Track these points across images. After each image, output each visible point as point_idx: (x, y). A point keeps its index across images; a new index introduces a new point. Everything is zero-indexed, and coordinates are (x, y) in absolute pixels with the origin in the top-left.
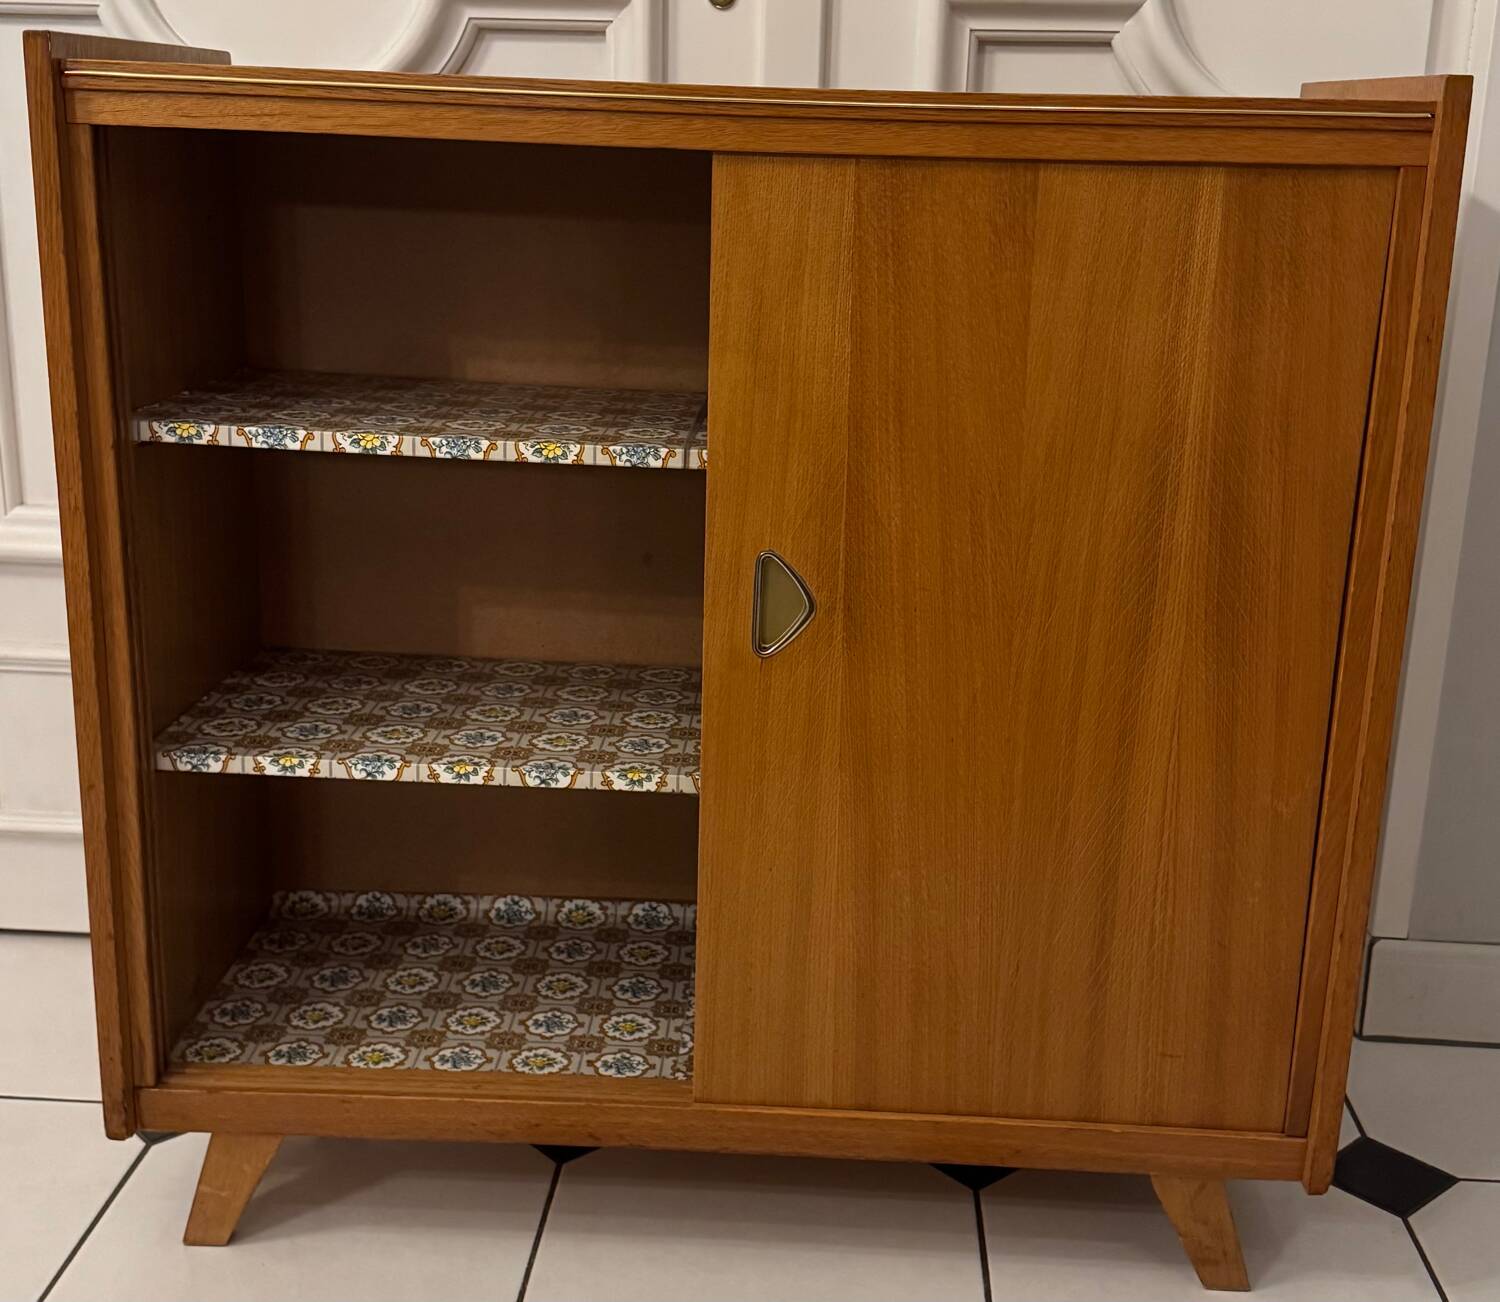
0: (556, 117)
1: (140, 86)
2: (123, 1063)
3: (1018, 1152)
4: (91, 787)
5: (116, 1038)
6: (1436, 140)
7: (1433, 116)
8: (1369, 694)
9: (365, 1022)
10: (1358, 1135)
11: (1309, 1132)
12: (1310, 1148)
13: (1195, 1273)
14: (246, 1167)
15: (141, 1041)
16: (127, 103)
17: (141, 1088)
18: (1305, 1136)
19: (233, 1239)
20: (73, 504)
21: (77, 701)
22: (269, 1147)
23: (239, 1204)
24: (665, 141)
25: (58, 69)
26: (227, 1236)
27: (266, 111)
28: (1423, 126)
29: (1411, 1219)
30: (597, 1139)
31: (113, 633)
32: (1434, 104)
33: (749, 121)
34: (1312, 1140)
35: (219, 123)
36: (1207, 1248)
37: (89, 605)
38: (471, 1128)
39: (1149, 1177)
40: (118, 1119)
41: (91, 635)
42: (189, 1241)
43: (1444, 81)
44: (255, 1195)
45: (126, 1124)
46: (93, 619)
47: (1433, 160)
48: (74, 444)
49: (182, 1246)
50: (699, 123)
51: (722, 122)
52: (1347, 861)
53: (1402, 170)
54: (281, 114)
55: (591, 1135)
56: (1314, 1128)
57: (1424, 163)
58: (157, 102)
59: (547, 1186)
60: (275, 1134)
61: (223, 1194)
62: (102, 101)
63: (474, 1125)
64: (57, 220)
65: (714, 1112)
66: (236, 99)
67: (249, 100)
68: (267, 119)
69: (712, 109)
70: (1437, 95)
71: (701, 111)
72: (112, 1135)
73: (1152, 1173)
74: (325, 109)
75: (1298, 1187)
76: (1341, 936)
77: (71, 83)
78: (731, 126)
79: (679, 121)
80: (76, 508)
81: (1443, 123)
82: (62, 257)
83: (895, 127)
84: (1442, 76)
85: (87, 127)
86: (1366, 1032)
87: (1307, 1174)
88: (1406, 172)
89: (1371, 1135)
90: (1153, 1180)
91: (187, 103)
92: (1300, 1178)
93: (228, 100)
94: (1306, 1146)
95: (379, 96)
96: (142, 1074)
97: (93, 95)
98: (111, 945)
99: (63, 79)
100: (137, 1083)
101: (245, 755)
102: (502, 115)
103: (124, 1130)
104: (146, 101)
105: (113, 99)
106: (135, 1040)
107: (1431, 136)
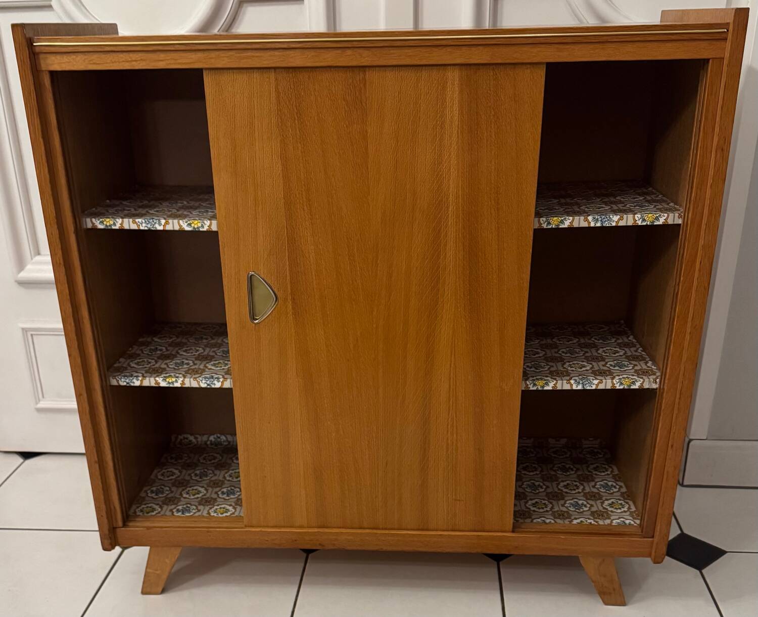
0: (277, 53)
1: (70, 49)
2: (108, 518)
3: (517, 547)
4: (80, 395)
5: (103, 507)
6: (728, 44)
7: (728, 30)
8: (688, 331)
9: (216, 495)
10: (679, 532)
11: (655, 536)
12: (655, 542)
13: (599, 598)
14: (167, 561)
15: (115, 508)
16: (65, 58)
17: (116, 528)
18: (653, 537)
19: (163, 591)
20: (58, 262)
21: (70, 356)
22: (177, 552)
23: (164, 577)
24: (332, 63)
25: (30, 42)
26: (160, 589)
27: (134, 59)
28: (724, 36)
29: (704, 571)
30: (323, 546)
31: (83, 322)
32: (728, 24)
33: (374, 50)
34: (656, 539)
35: (111, 66)
36: (606, 587)
37: (71, 310)
38: (267, 542)
39: (578, 557)
40: (107, 542)
41: (73, 324)
42: (144, 593)
43: (734, 10)
44: (173, 571)
45: (111, 544)
46: (73, 316)
47: (727, 55)
48: (56, 232)
49: (141, 596)
50: (349, 52)
51: (361, 51)
52: (676, 412)
53: (711, 61)
54: (142, 60)
55: (320, 544)
56: (657, 534)
57: (722, 56)
58: (80, 57)
59: (302, 565)
60: (179, 546)
61: (158, 572)
62: (53, 58)
63: (267, 541)
64: (37, 121)
65: (376, 533)
66: (118, 54)
67: (125, 54)
68: (134, 63)
69: (355, 44)
70: (730, 19)
71: (350, 46)
72: (105, 549)
73: (579, 556)
74: (162, 56)
75: (649, 560)
76: (672, 446)
77: (37, 50)
78: (366, 53)
79: (339, 51)
80: (60, 263)
81: (733, 36)
82: (41, 140)
83: (449, 49)
84: (733, 9)
85: (47, 73)
86: (685, 483)
87: (653, 553)
88: (713, 61)
89: (686, 531)
90: (580, 558)
91: (95, 57)
92: (649, 555)
93: (114, 54)
94: (652, 542)
95: (188, 48)
96: (116, 521)
97: (48, 56)
98: (97, 466)
99: (33, 48)
100: (115, 526)
101: (151, 377)
102: (250, 54)
103: (110, 547)
104: (75, 57)
105: (58, 57)
106: (112, 507)
107: (726, 42)
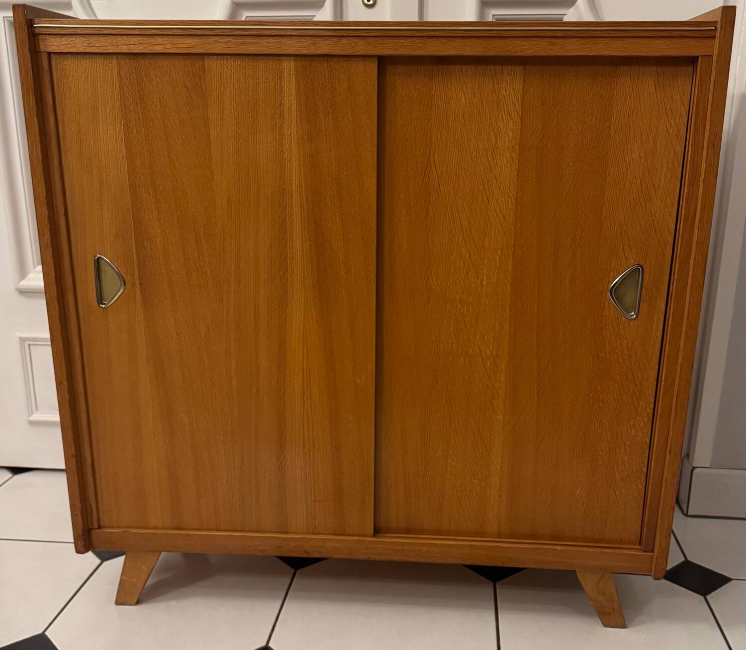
0: (273, 40)
2: (82, 517)
3: (511, 559)
5: (79, 505)
6: (717, 42)
7: (716, 28)
8: (684, 329)
10: (682, 559)
11: (654, 549)
12: (655, 558)
13: (599, 620)
14: (144, 567)
15: (91, 506)
17: (91, 529)
18: (653, 552)
19: (138, 602)
20: (46, 244)
22: (154, 558)
23: (140, 585)
24: (328, 51)
25: (30, 23)
26: (135, 601)
27: (132, 42)
28: (711, 34)
29: (708, 597)
30: (309, 553)
32: (717, 22)
33: (369, 39)
34: (655, 554)
36: (605, 607)
38: (249, 548)
39: (575, 571)
40: (81, 544)
41: (57, 308)
42: (118, 602)
44: (149, 583)
45: (85, 546)
47: (716, 53)
48: (45, 212)
49: (114, 606)
50: (344, 41)
51: (356, 40)
53: (700, 58)
54: (140, 43)
55: (305, 551)
56: (656, 548)
57: (711, 54)
59: (289, 580)
60: (157, 552)
61: (133, 580)
62: (53, 40)
67: (123, 37)
68: (132, 46)
70: (718, 17)
71: (345, 34)
72: (78, 551)
73: (577, 570)
74: (160, 40)
75: (649, 577)
77: (37, 31)
78: (361, 42)
79: (335, 40)
80: (48, 245)
81: (721, 34)
82: (35, 119)
83: (443, 40)
85: (45, 54)
87: (653, 570)
88: (702, 59)
89: (691, 560)
90: (577, 572)
91: (94, 40)
92: (651, 573)
93: (113, 37)
94: (652, 556)
95: (186, 33)
96: (92, 522)
97: (47, 37)
98: (75, 460)
99: (33, 29)
100: (90, 527)
102: (247, 40)
103: (84, 549)
105: (58, 39)
106: (88, 506)
